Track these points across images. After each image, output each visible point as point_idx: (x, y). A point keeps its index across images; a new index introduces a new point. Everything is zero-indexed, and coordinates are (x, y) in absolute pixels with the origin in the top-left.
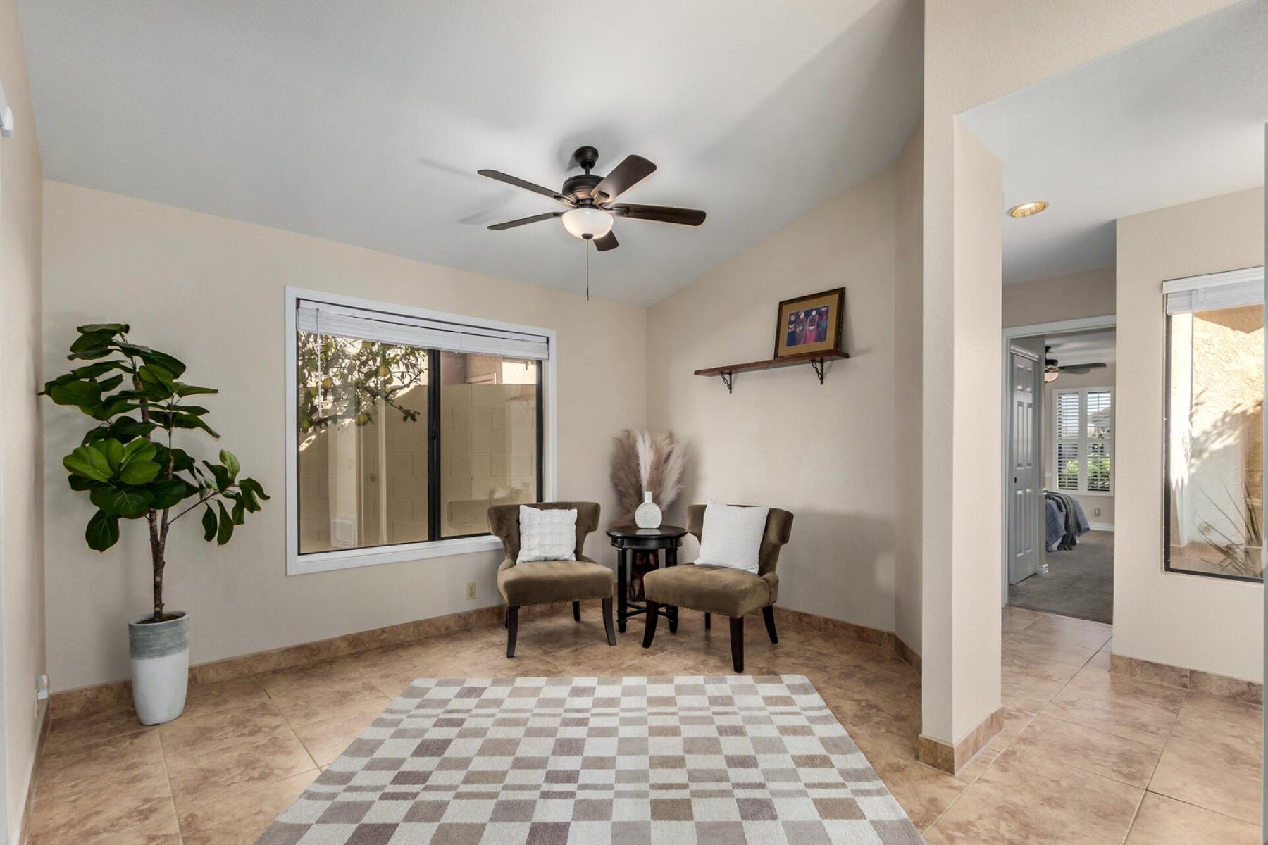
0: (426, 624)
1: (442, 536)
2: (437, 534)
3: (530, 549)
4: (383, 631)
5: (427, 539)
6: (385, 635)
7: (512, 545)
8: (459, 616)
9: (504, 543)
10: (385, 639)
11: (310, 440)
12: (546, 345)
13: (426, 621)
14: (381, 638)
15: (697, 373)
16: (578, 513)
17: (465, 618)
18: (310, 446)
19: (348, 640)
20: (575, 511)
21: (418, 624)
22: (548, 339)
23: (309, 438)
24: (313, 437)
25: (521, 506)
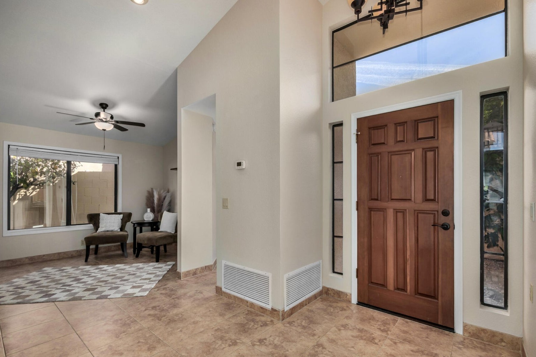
0: (62, 254)
1: (72, 224)
2: (69, 223)
3: (102, 228)
4: (44, 255)
5: (66, 225)
6: (45, 257)
7: (97, 227)
8: (77, 251)
9: (94, 226)
10: (45, 258)
11: (37, 191)
12: (118, 159)
13: (63, 252)
14: (43, 258)
15: (171, 169)
16: (123, 216)
17: (80, 252)
18: (36, 193)
19: (29, 258)
20: (122, 215)
21: (59, 254)
22: (118, 157)
23: (36, 190)
24: (38, 190)
25: (101, 214)
